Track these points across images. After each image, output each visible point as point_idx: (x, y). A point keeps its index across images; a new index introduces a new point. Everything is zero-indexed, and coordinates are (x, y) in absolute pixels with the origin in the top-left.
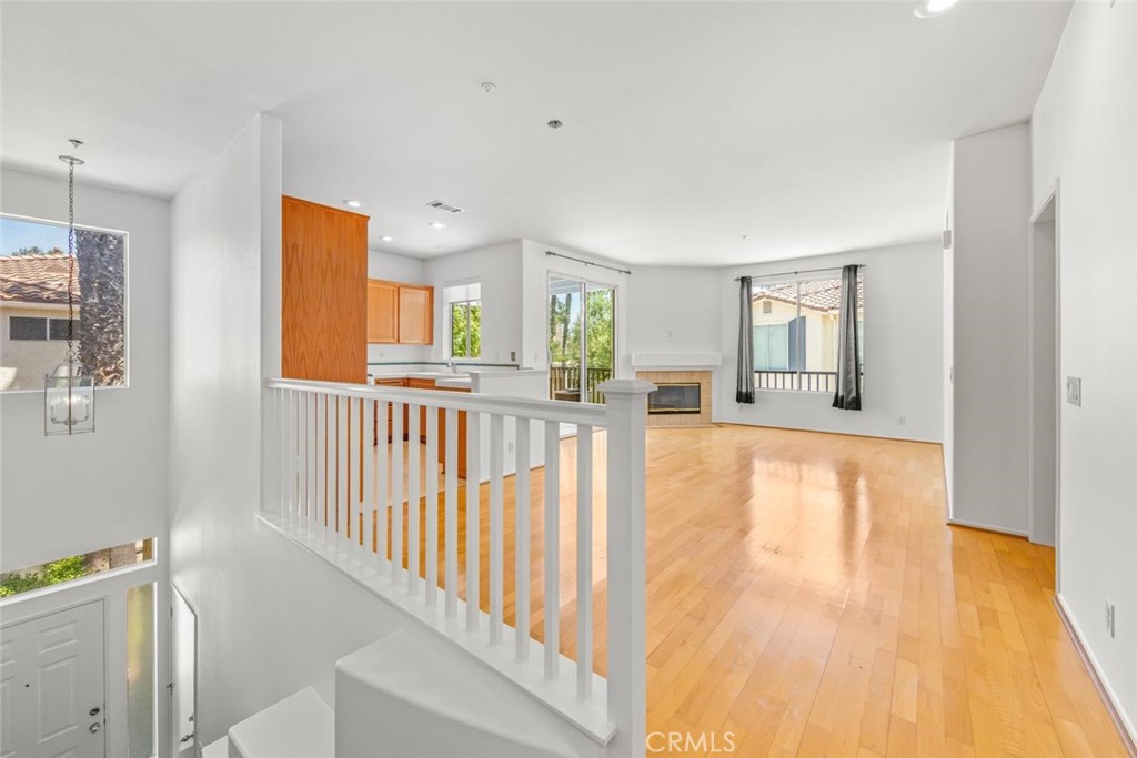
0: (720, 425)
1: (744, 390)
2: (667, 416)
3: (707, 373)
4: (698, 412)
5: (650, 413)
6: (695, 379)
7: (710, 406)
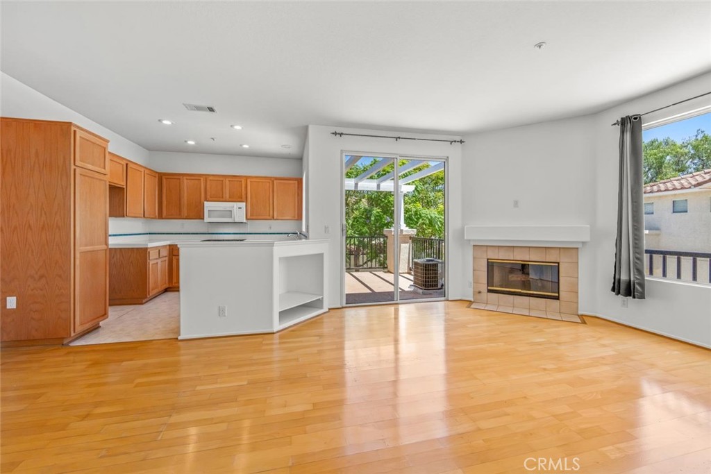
0: (584, 320)
1: (624, 277)
2: (511, 297)
3: (572, 251)
4: (557, 298)
5: (489, 291)
6: (552, 257)
7: (576, 292)
